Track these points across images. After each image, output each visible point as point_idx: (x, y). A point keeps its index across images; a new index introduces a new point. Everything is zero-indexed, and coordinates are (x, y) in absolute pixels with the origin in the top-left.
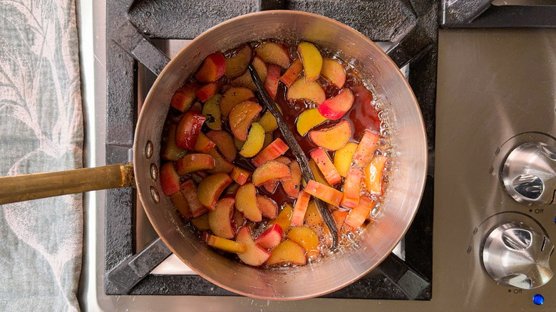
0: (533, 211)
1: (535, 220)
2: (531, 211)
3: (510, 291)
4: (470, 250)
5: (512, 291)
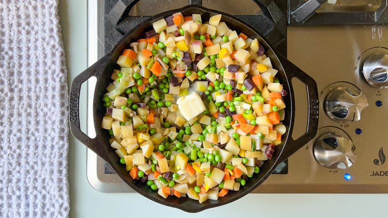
0: (343, 126)
1: (344, 131)
2: (342, 126)
3: (330, 171)
4: (307, 148)
5: (332, 172)
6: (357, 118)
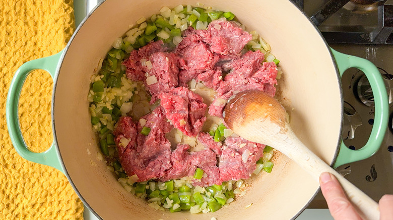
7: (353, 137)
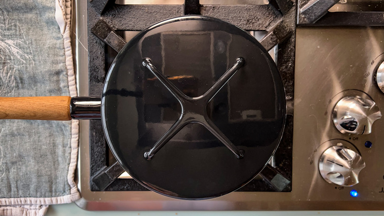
0: (352, 139)
1: (352, 144)
4: (312, 162)
5: (337, 188)
6: (368, 130)
7: (370, 132)
